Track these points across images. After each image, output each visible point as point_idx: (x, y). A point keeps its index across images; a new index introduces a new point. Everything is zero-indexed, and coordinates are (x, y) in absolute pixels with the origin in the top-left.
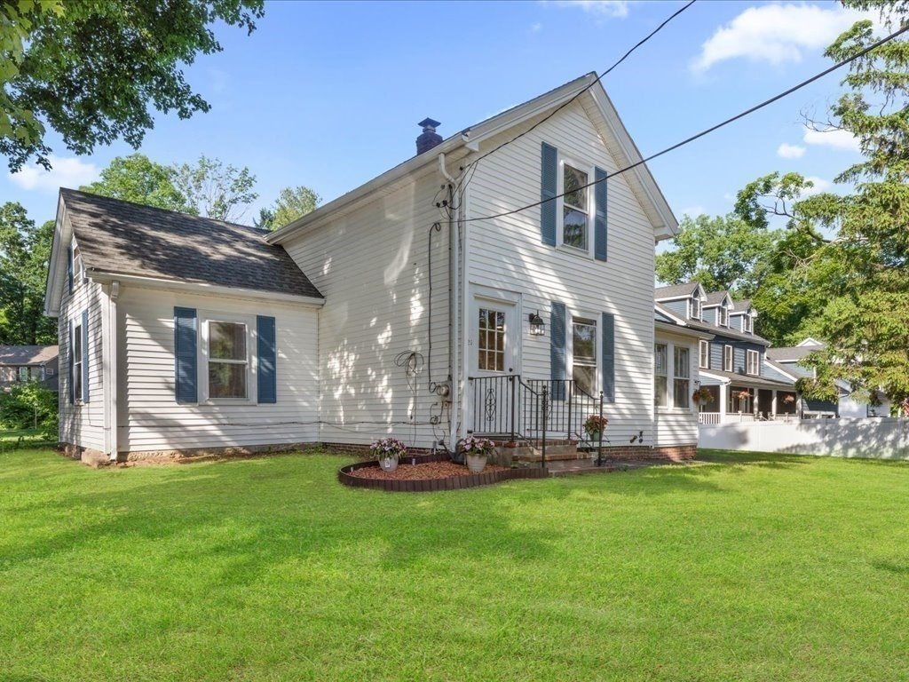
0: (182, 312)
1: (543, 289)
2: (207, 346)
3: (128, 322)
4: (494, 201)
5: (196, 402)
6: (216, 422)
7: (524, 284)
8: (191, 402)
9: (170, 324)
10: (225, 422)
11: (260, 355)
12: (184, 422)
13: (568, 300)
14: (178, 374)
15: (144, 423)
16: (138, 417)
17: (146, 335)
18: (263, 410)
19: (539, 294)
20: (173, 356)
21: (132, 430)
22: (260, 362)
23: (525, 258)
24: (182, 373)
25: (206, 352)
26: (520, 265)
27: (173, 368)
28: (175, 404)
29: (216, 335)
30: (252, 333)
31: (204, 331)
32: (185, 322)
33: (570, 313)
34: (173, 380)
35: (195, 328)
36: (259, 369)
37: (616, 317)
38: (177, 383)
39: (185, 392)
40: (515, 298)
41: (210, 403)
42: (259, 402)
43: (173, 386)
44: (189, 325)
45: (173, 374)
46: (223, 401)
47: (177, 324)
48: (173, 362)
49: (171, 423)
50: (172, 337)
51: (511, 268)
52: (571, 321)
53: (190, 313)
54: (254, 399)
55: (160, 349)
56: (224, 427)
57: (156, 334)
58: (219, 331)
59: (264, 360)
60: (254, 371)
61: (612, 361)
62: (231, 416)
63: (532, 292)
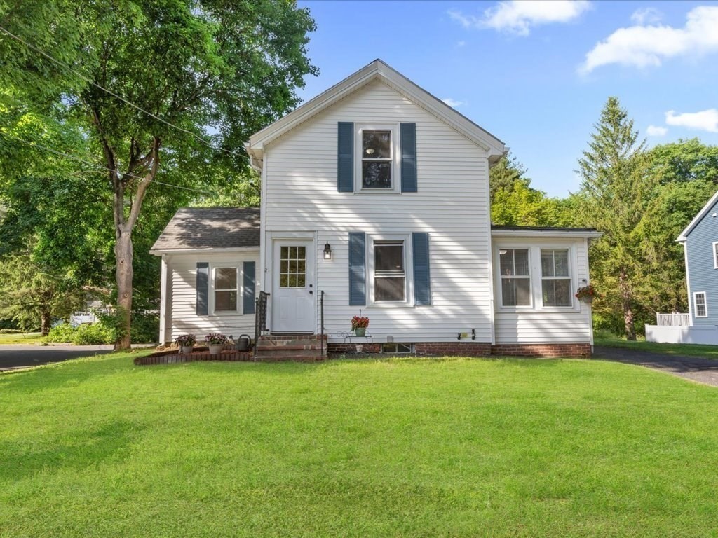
0: (201, 265)
1: (338, 224)
2: (214, 282)
3: (174, 273)
4: (289, 174)
5: (207, 314)
6: (217, 325)
7: (319, 224)
8: (203, 314)
9: (194, 272)
10: (223, 325)
11: (245, 285)
12: (200, 326)
13: (367, 228)
14: (197, 300)
15: (179, 327)
16: (176, 323)
17: (182, 280)
18: (247, 318)
19: (334, 229)
20: (195, 290)
21: (174, 330)
22: (245, 290)
23: (319, 206)
24: (200, 299)
25: (213, 286)
26: (314, 211)
27: (195, 296)
28: (196, 316)
29: (220, 276)
30: (240, 273)
31: (213, 274)
32: (202, 270)
33: (372, 238)
34: (195, 303)
35: (207, 273)
36: (244, 294)
37: (431, 234)
38: (197, 304)
39: (201, 309)
40: (310, 235)
41: (214, 315)
42: (244, 313)
43: (195, 306)
44: (205, 272)
45: (195, 299)
46: (223, 313)
47: (198, 272)
48: (195, 293)
49: (193, 326)
50: (195, 279)
51: (306, 215)
52: (372, 244)
53: (205, 265)
54: (242, 312)
55: (189, 286)
56: (222, 329)
57: (187, 278)
58: (221, 273)
59: (246, 288)
60: (242, 295)
61: (427, 271)
62: (227, 322)
63: (326, 229)
